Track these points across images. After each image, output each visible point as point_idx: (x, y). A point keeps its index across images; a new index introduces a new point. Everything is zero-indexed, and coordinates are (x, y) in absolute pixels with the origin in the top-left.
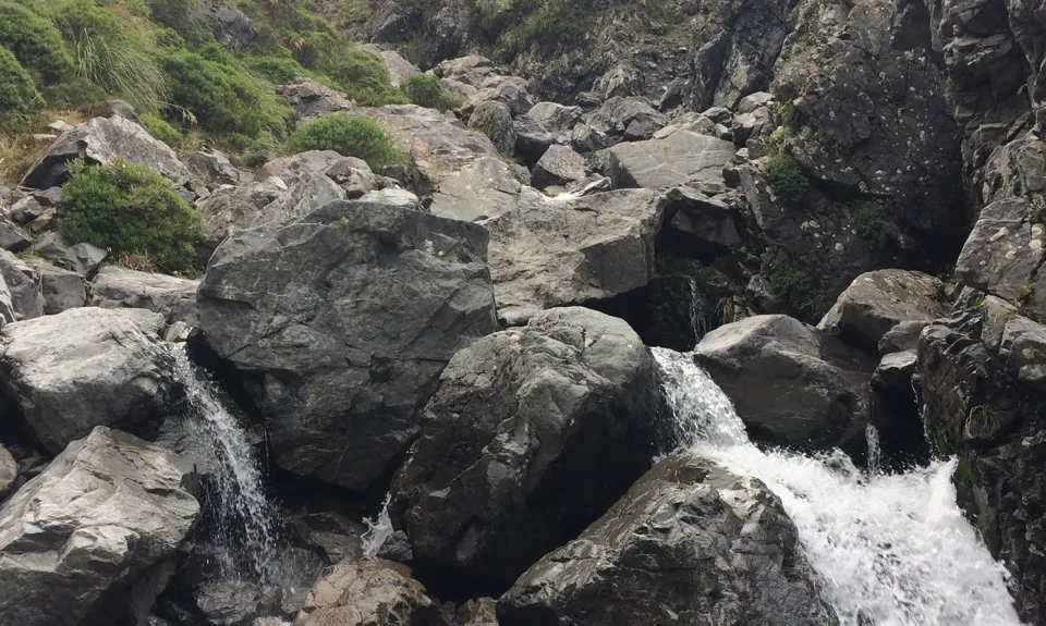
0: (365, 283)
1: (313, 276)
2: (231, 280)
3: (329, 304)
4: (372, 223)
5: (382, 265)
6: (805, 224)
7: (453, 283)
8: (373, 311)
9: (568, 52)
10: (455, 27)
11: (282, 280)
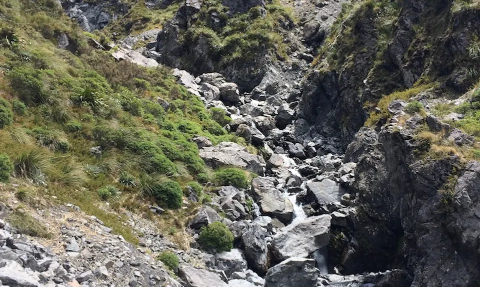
0: (296, 276)
1: (287, 275)
2: (274, 278)
3: (290, 280)
4: (298, 265)
5: (299, 272)
6: (366, 227)
7: (311, 275)
8: (298, 281)
9: (248, 67)
10: (202, 53)
11: (282, 277)
